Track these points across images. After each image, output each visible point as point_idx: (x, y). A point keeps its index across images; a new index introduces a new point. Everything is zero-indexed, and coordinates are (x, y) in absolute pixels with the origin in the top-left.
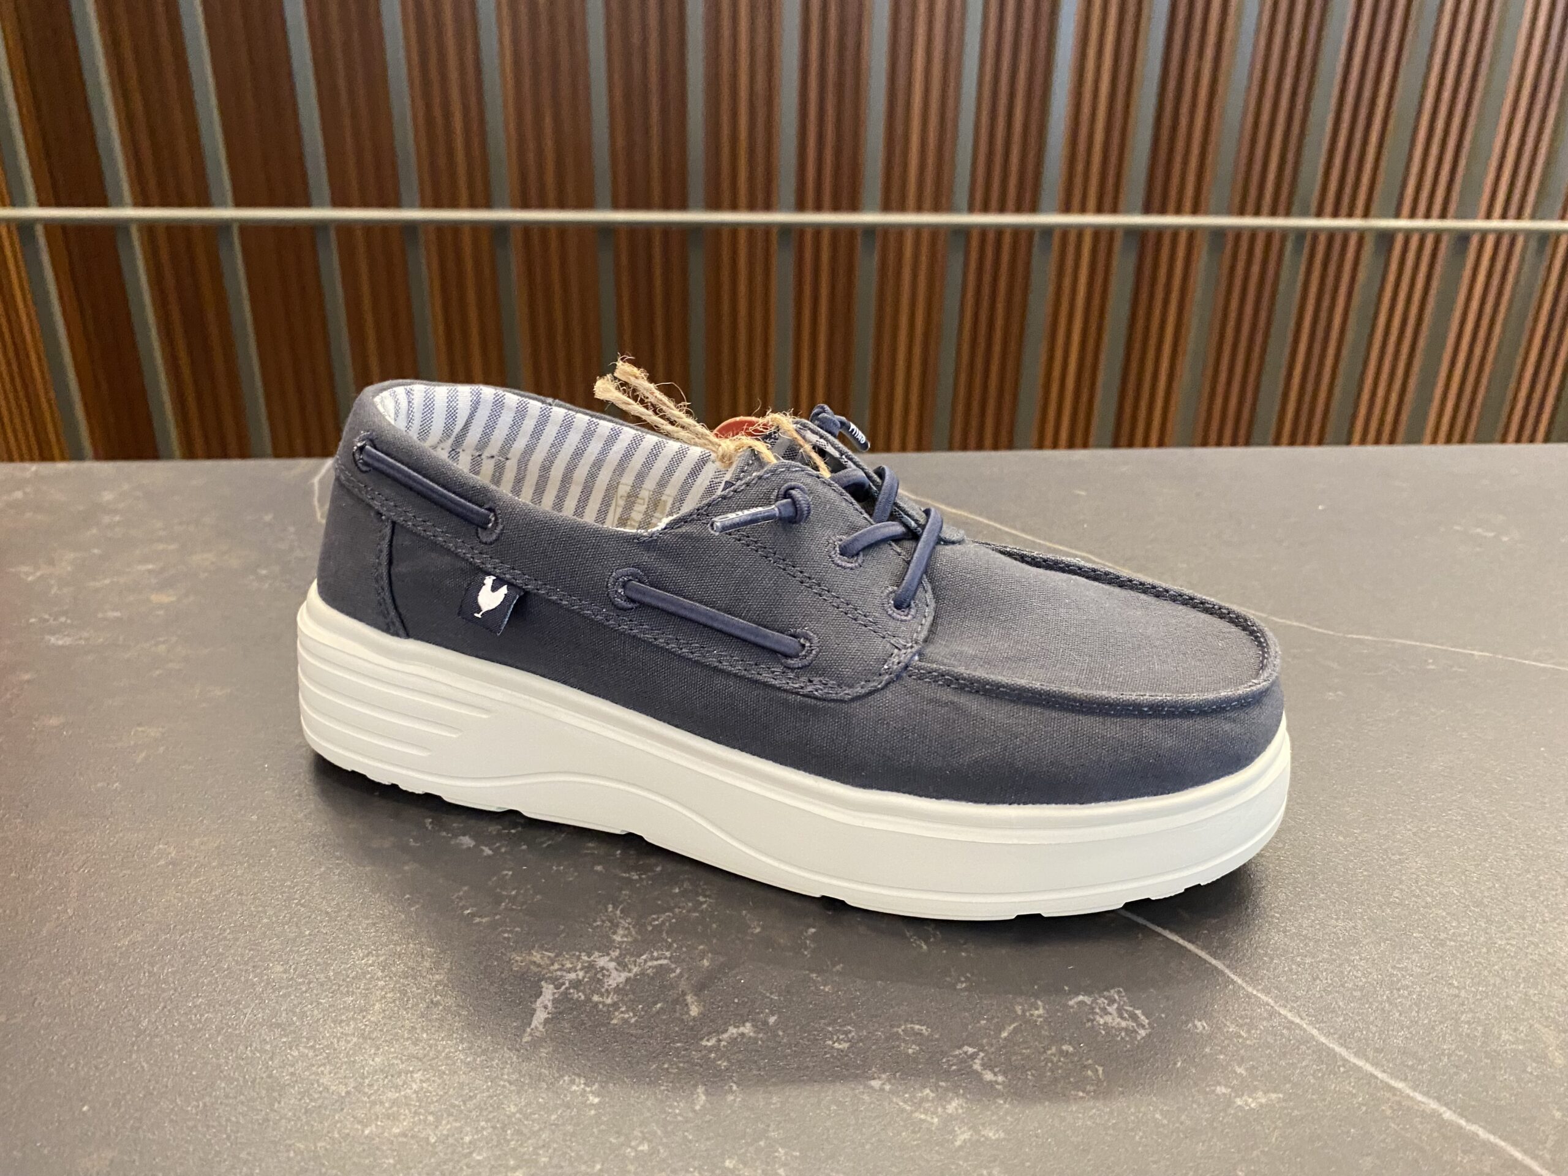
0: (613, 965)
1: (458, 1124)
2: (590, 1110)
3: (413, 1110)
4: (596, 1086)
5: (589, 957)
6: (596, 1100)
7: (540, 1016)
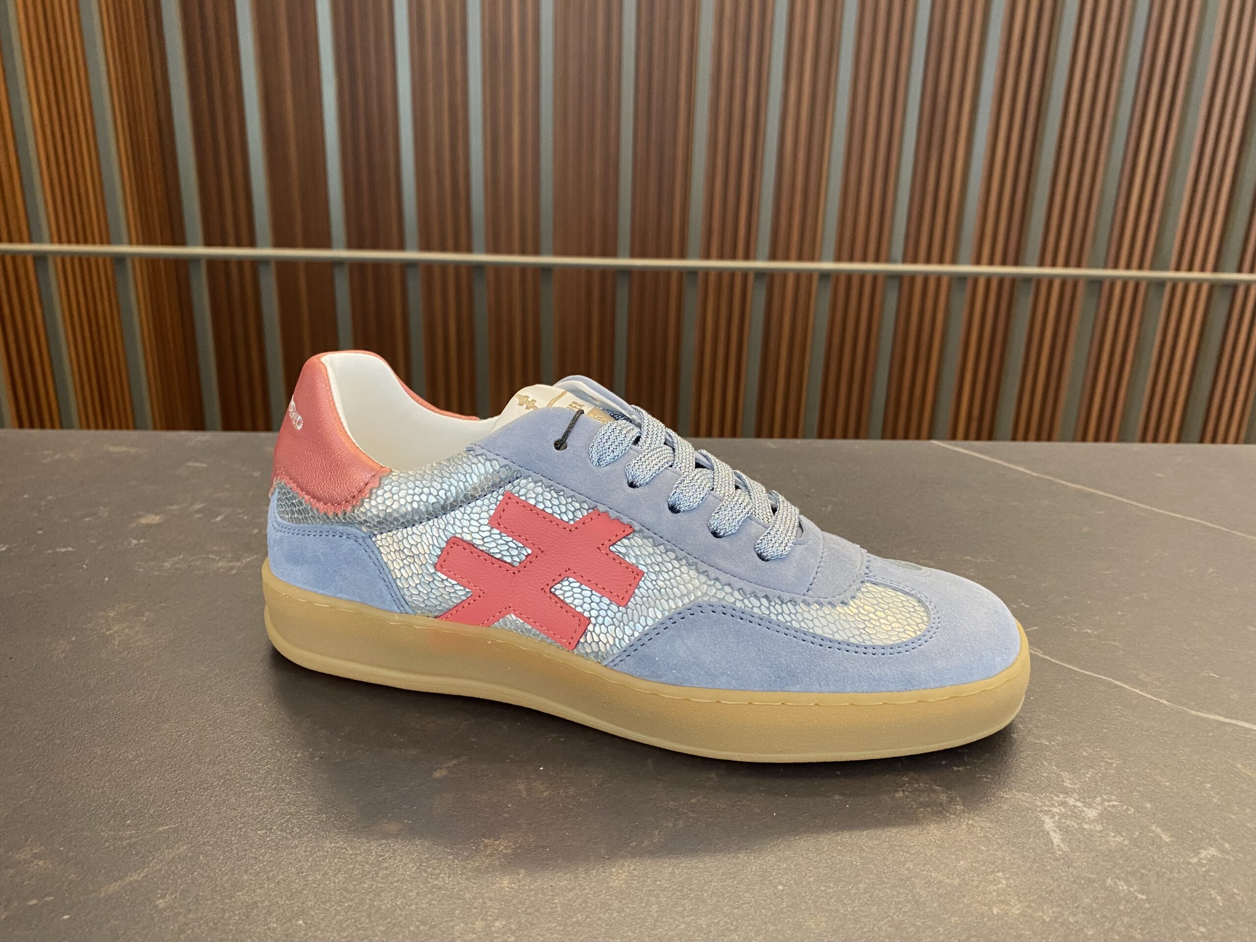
0: (1079, 804)
1: (1055, 909)
2: (1144, 903)
3: (1016, 898)
4: (1135, 887)
5: (1058, 796)
6: (1144, 897)
7: (1056, 838)
